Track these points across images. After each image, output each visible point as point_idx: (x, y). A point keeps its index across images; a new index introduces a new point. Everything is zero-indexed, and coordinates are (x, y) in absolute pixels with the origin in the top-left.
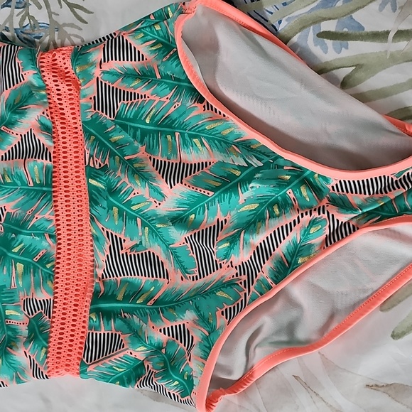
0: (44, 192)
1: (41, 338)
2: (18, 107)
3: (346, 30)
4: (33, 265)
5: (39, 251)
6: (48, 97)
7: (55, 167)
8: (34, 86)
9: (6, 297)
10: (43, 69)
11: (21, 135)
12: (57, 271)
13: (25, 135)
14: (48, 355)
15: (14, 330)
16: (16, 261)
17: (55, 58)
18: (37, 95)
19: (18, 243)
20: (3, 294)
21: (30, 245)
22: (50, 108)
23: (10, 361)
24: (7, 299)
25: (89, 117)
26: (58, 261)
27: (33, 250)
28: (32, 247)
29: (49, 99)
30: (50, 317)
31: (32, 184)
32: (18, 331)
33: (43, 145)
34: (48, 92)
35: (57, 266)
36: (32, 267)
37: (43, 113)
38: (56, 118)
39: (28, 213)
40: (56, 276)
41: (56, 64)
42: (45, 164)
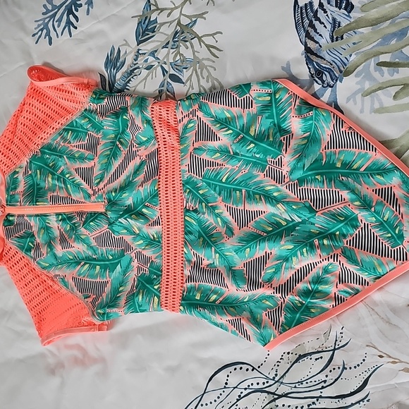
3: (397, 60)
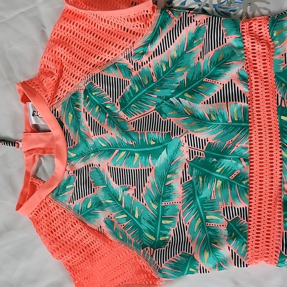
0: (243, 127)
1: (242, 237)
2: (222, 63)
4: (229, 181)
5: (234, 171)
6: (245, 55)
7: (250, 108)
8: (234, 47)
9: (207, 206)
10: (244, 34)
11: (223, 85)
12: (251, 186)
13: (226, 85)
14: (248, 249)
15: (214, 231)
16: (218, 178)
17: (252, 25)
18: (238, 54)
19: (221, 165)
20: (205, 203)
21: (229, 167)
22: (247, 63)
23: (216, 254)
24: (209, 207)
25: (281, 69)
26: (251, 178)
27: (230, 171)
28: (230, 169)
29: (246, 56)
30: (247, 221)
31: (230, 121)
32: (217, 231)
33: (241, 91)
34: (245, 51)
35: (251, 182)
36: (228, 183)
37: (243, 67)
38: (251, 71)
39: (227, 142)
40: (251, 189)
41: (252, 30)
42: (243, 106)
